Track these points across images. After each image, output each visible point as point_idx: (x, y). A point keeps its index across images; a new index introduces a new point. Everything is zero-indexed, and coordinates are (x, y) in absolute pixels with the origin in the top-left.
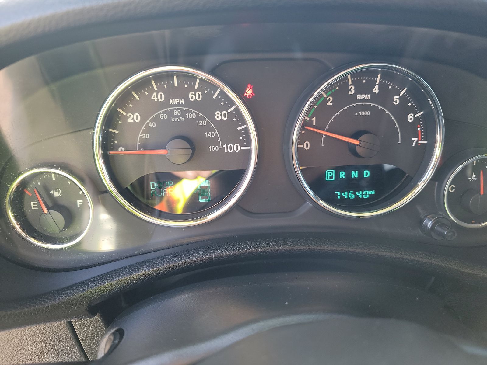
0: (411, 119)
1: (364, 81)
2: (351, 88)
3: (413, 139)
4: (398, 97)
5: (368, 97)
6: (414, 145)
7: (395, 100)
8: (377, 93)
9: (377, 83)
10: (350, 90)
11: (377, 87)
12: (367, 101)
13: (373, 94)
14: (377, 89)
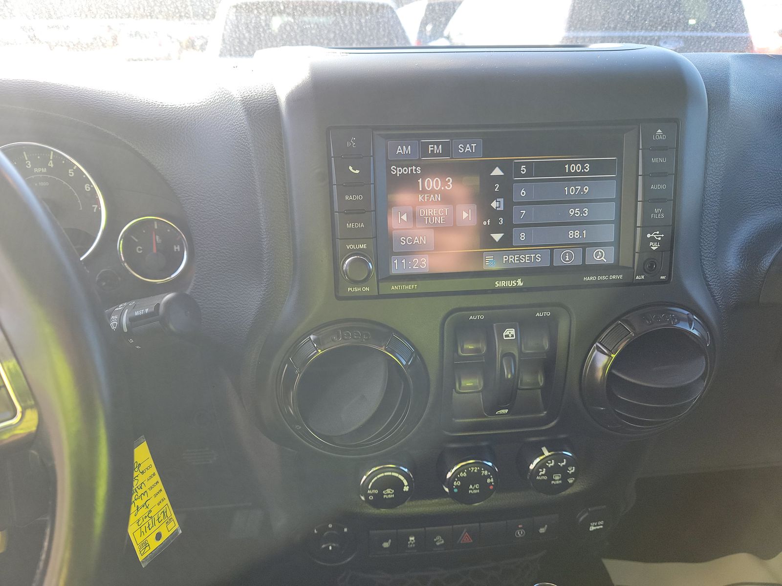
0: (88, 189)
1: (39, 157)
2: (28, 163)
3: (93, 206)
4: (72, 170)
5: (44, 170)
6: (95, 211)
7: (70, 172)
8: (52, 166)
9: (51, 158)
10: (27, 164)
11: (51, 161)
12: (44, 173)
13: (49, 168)
14: (52, 164)
